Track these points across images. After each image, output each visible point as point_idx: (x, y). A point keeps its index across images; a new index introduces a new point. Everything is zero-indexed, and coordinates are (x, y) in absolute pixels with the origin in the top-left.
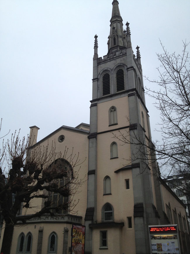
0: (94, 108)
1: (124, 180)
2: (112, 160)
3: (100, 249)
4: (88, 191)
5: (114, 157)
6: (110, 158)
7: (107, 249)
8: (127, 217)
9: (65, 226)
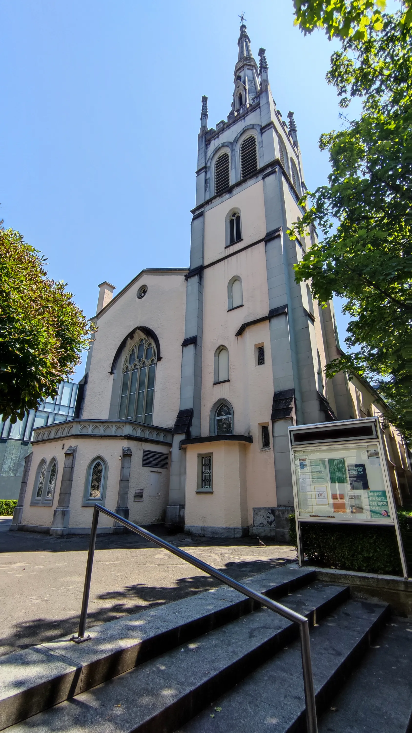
0: (198, 222)
1: (253, 346)
2: (229, 312)
3: (198, 493)
4: (181, 377)
5: (235, 306)
6: (227, 308)
7: (211, 493)
8: (259, 424)
9: (125, 444)
